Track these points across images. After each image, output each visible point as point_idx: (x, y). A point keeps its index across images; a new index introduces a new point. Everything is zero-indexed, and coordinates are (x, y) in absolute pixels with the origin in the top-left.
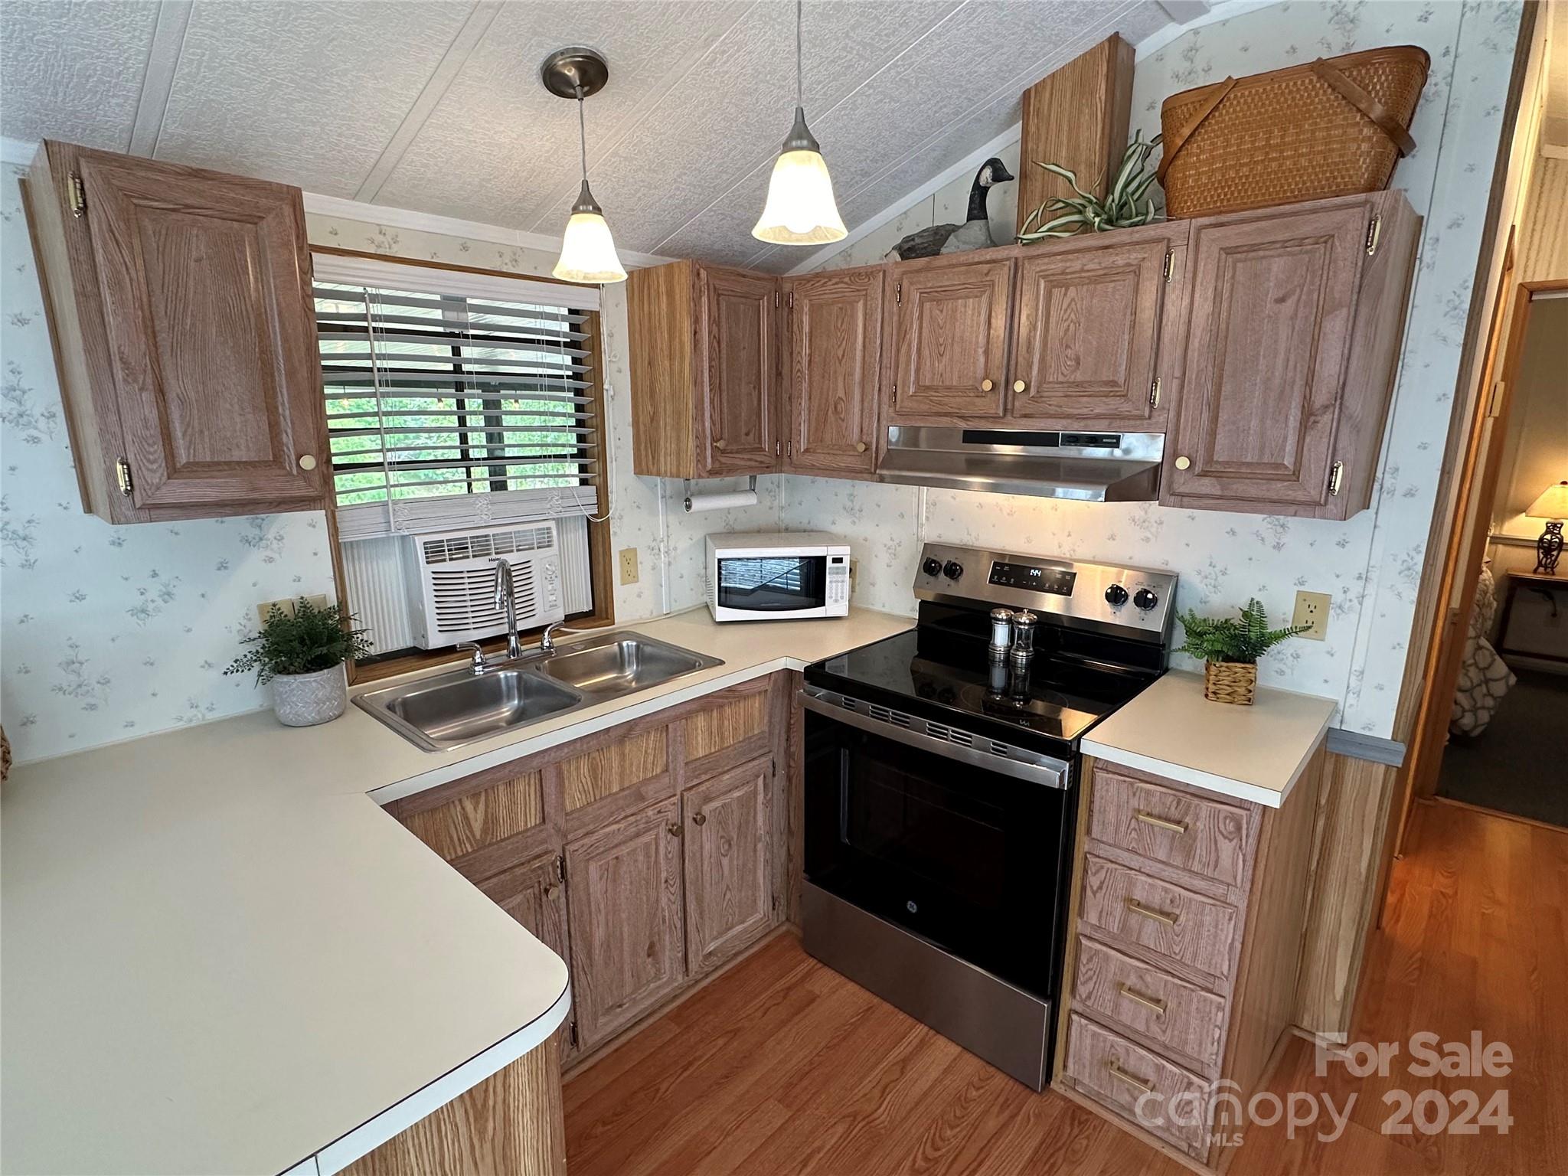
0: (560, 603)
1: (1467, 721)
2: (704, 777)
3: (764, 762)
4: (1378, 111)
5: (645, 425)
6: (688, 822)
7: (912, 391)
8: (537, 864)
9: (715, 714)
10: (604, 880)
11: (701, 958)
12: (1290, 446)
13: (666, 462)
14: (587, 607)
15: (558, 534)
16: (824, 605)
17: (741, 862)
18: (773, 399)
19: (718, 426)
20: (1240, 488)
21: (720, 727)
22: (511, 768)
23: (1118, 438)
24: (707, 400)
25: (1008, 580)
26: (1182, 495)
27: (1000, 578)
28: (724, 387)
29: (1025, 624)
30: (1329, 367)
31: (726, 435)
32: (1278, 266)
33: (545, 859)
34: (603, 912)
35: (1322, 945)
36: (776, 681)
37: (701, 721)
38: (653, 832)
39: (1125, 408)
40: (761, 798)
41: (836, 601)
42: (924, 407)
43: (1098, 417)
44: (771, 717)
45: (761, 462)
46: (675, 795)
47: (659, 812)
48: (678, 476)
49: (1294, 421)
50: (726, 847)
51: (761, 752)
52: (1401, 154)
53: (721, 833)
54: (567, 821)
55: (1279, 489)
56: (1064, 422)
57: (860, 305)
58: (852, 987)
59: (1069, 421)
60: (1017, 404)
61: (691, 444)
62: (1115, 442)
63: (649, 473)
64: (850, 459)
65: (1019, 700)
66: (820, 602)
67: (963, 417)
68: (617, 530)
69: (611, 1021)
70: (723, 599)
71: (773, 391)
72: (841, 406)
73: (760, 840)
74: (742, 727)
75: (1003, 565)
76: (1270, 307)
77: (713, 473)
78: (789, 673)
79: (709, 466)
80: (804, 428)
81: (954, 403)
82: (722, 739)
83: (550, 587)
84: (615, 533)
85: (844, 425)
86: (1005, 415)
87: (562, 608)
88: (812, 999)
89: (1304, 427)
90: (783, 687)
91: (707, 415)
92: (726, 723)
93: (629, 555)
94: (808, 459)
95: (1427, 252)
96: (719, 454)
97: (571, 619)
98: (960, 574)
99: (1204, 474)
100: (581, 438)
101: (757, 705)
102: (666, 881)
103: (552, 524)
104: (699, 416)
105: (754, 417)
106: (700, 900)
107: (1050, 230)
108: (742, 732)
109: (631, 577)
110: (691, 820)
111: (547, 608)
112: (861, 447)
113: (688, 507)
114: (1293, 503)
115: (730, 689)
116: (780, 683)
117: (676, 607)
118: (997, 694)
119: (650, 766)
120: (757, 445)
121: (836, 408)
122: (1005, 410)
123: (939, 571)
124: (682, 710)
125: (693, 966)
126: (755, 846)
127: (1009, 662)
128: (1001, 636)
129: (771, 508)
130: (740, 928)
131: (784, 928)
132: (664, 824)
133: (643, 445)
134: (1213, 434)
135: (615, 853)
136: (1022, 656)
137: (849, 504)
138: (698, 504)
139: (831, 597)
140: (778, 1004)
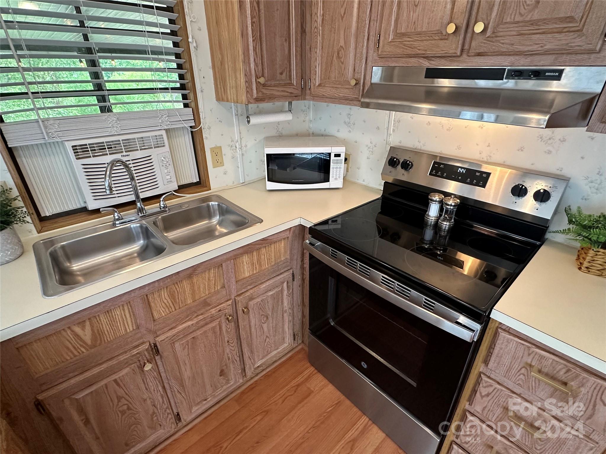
0: (174, 179)
2: (249, 287)
3: (288, 275)
5: (218, 68)
6: (240, 312)
7: (391, 38)
8: (135, 351)
9: (255, 253)
10: (186, 350)
11: (253, 369)
13: (231, 93)
14: (196, 179)
15: (168, 138)
16: (328, 181)
17: (274, 324)
18: (299, 49)
19: (260, 67)
21: (259, 261)
22: (104, 305)
23: (561, 72)
24: (251, 48)
25: (442, 174)
27: (437, 172)
28: (264, 39)
29: (451, 205)
31: (266, 75)
33: (141, 348)
34: (188, 364)
36: (294, 232)
37: (245, 259)
38: (218, 320)
40: (285, 292)
41: (336, 179)
42: (399, 51)
43: (546, 53)
44: (291, 251)
45: (291, 93)
46: (230, 299)
47: (220, 311)
48: (237, 102)
50: (265, 319)
51: (286, 269)
53: (261, 313)
54: (155, 326)
56: (512, 58)
58: (331, 388)
59: (517, 57)
60: (474, 44)
61: (243, 80)
62: (557, 76)
63: (223, 100)
64: (346, 91)
65: (440, 250)
66: (327, 180)
67: (427, 58)
68: (208, 136)
69: (201, 408)
70: (270, 177)
71: (299, 44)
72: (342, 53)
73: (286, 311)
74: (273, 257)
75: (440, 164)
77: (258, 100)
78: (302, 227)
79: (255, 95)
80: (318, 70)
81: (422, 46)
82: (260, 265)
83: (166, 171)
84: (207, 138)
85: (343, 66)
86: (461, 54)
87: (176, 183)
88: (310, 393)
90: (299, 234)
91: (252, 59)
92: (263, 257)
93: (217, 151)
96: (261, 87)
97: (182, 188)
98: (410, 168)
100: (181, 77)
101: (283, 245)
102: (228, 342)
103: (163, 133)
104: (246, 61)
105: (286, 62)
106: (250, 345)
108: (273, 260)
109: (219, 163)
110: (241, 311)
111: (166, 183)
112: (353, 82)
113: (249, 122)
115: (264, 240)
116: (297, 232)
117: (248, 179)
118: (427, 244)
119: (212, 286)
120: (289, 82)
121: (338, 54)
122: (462, 50)
123: (398, 165)
124: (231, 254)
125: (249, 373)
126: (283, 315)
127: (437, 226)
128: (433, 211)
129: (304, 121)
130: (275, 352)
131: (300, 347)
132: (223, 316)
133: (218, 81)
135: (192, 335)
136: (446, 225)
137: (347, 120)
138: (254, 120)
139: (333, 177)
140: (292, 395)
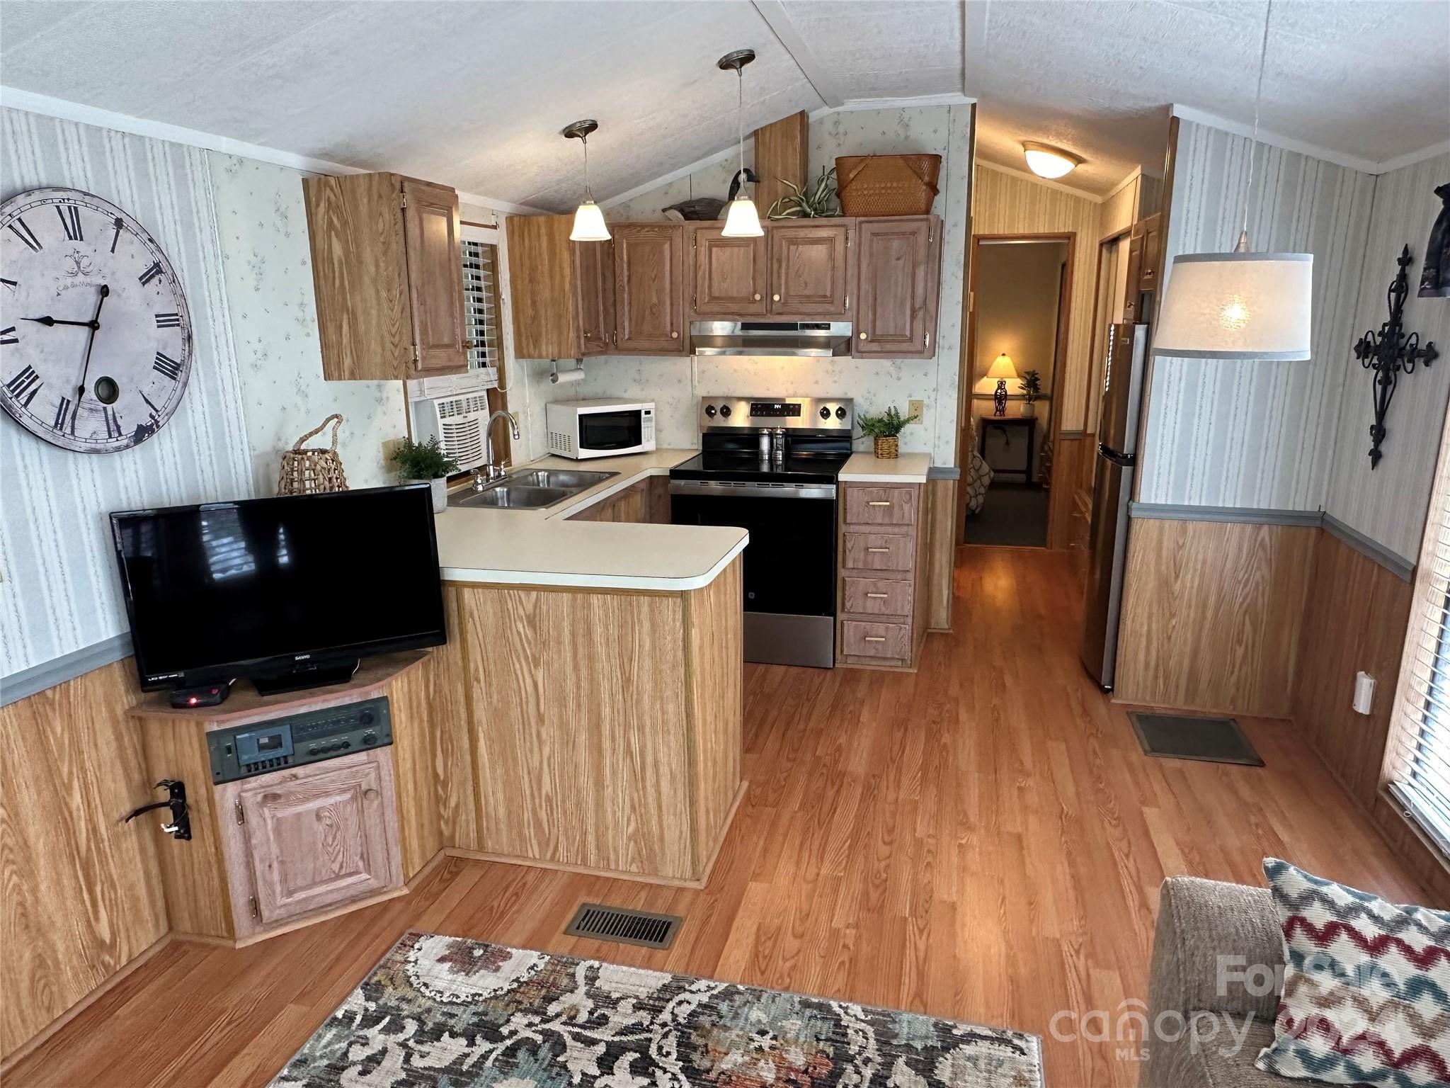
1: (973, 504)
4: (926, 179)
7: (707, 300)
12: (908, 327)
13: (547, 348)
16: (641, 443)
19: (586, 323)
20: (889, 347)
23: (829, 325)
24: (580, 306)
25: (763, 412)
26: (863, 352)
27: (757, 413)
29: (778, 435)
30: (920, 291)
32: (896, 244)
35: (936, 578)
39: (832, 309)
41: (648, 441)
42: (716, 309)
43: (818, 314)
49: (908, 312)
52: (935, 195)
55: (905, 346)
56: (801, 317)
57: (667, 246)
59: (804, 316)
60: (775, 308)
62: (828, 327)
64: (664, 343)
66: (639, 442)
67: (741, 315)
68: (510, 398)
72: (656, 309)
76: (894, 262)
79: (582, 351)
80: (627, 324)
81: (735, 307)
84: (509, 401)
85: (658, 321)
86: (768, 314)
89: (913, 317)
91: (581, 316)
94: (631, 344)
95: (946, 237)
96: (587, 342)
98: (729, 414)
99: (872, 341)
101: (639, 499)
103: (484, 393)
104: (577, 317)
105: (597, 317)
107: (788, 214)
112: (675, 335)
113: (554, 380)
114: (912, 352)
118: (766, 474)
120: (599, 336)
121: (651, 310)
122: (767, 310)
123: (715, 413)
128: (765, 444)
134: (874, 321)
136: (778, 455)
139: (645, 438)
